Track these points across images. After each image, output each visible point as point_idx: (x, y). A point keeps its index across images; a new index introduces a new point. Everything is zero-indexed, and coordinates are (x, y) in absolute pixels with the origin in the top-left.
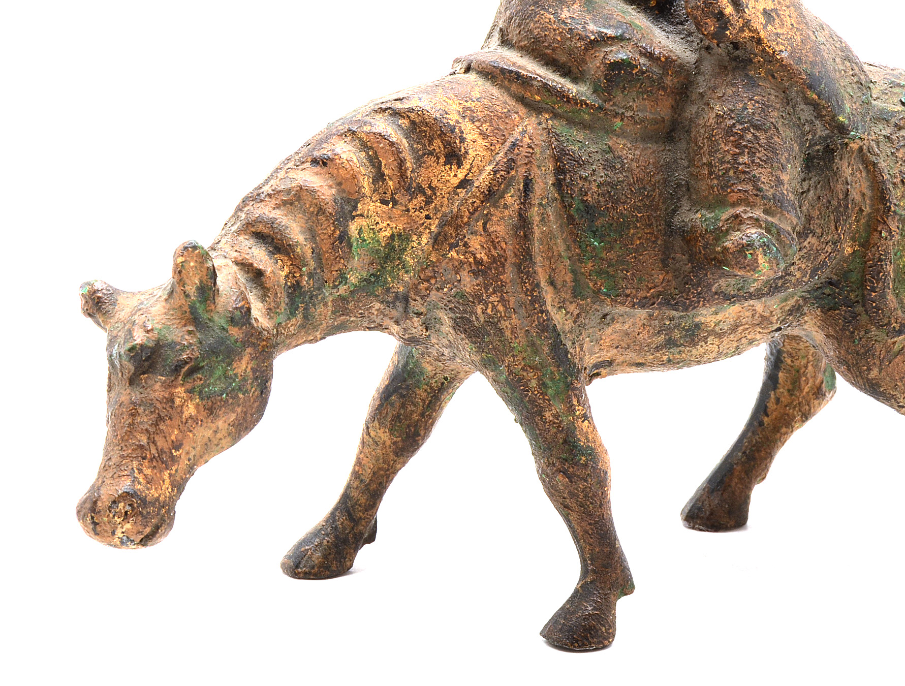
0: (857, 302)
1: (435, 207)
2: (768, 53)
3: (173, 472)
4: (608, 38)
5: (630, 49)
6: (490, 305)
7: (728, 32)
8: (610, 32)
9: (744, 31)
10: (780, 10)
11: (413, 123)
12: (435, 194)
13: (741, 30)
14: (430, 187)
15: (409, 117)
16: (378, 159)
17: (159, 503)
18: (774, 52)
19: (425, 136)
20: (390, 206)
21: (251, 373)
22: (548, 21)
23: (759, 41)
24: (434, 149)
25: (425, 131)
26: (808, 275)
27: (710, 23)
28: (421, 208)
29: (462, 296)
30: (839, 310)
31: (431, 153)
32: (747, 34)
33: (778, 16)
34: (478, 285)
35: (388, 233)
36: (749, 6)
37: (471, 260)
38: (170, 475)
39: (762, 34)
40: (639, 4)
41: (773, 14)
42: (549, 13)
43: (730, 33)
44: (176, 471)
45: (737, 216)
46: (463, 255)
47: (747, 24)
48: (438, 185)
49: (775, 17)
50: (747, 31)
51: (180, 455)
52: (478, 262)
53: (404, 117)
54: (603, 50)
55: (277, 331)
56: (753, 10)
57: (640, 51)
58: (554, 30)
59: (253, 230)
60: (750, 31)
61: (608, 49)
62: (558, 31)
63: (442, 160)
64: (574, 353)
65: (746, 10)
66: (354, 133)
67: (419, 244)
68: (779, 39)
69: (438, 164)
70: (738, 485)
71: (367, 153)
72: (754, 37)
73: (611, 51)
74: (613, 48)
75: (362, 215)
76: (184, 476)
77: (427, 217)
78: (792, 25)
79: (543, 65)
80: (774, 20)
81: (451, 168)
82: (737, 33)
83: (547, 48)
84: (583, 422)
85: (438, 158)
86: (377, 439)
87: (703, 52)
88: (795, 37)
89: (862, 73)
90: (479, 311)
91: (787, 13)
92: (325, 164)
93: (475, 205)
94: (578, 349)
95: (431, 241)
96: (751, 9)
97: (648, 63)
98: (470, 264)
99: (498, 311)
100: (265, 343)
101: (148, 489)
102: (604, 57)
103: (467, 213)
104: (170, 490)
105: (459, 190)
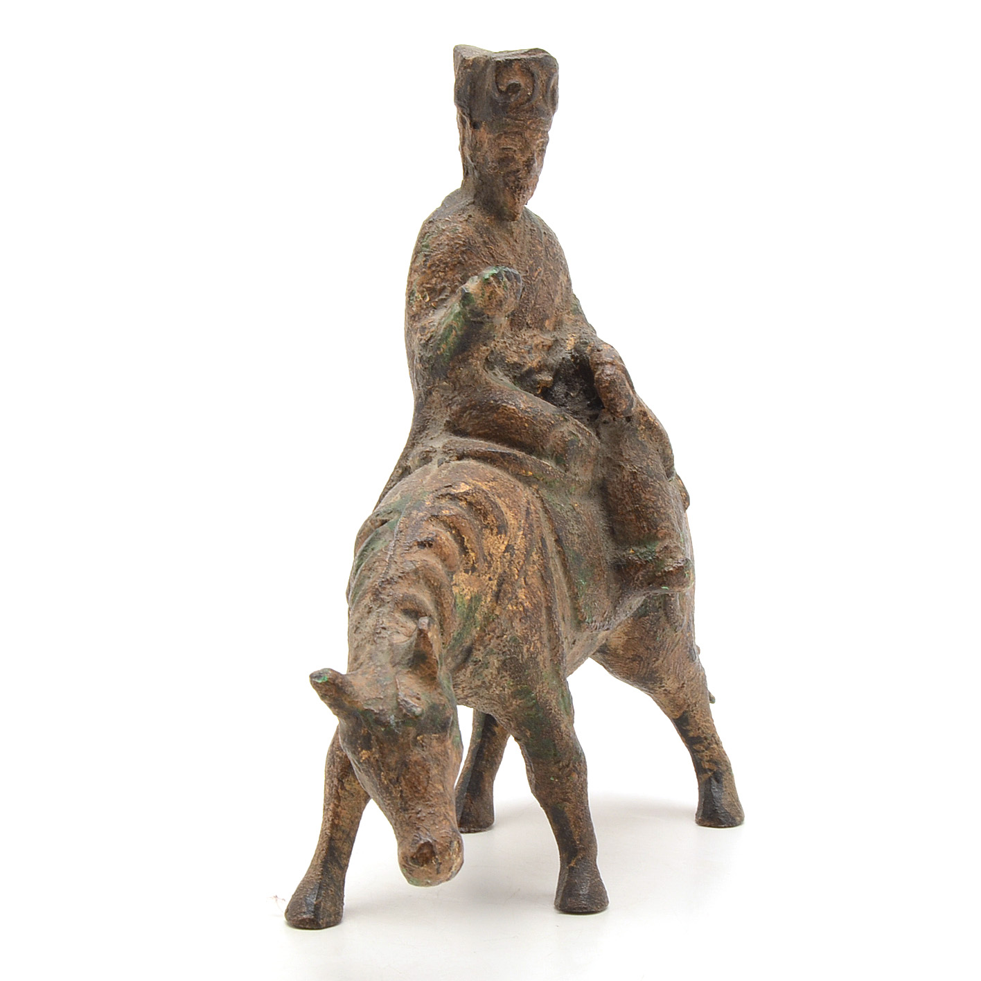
0: (660, 607)
1: (494, 571)
2: (650, 422)
6: (533, 644)
7: (633, 409)
9: (637, 407)
11: (470, 504)
12: (492, 559)
14: (489, 554)
15: (466, 499)
16: (461, 536)
18: (654, 421)
19: (480, 513)
20: (470, 573)
23: (645, 414)
24: (488, 523)
25: (480, 509)
27: (624, 403)
28: (486, 572)
29: (515, 640)
30: (649, 615)
31: (486, 527)
34: (526, 629)
35: (469, 597)
37: (521, 609)
45: (667, 547)
46: (516, 606)
47: (638, 401)
48: (494, 552)
50: (639, 407)
52: (525, 610)
53: (461, 500)
54: (560, 430)
59: (402, 608)
63: (495, 531)
66: (437, 517)
67: (485, 602)
69: (492, 534)
71: (451, 533)
72: (642, 410)
75: (455, 584)
77: (490, 579)
81: (501, 537)
85: (492, 530)
87: (601, 426)
90: (525, 650)
92: (430, 545)
93: (521, 564)
95: (494, 598)
98: (520, 611)
99: (537, 648)
103: (517, 572)
105: (506, 554)
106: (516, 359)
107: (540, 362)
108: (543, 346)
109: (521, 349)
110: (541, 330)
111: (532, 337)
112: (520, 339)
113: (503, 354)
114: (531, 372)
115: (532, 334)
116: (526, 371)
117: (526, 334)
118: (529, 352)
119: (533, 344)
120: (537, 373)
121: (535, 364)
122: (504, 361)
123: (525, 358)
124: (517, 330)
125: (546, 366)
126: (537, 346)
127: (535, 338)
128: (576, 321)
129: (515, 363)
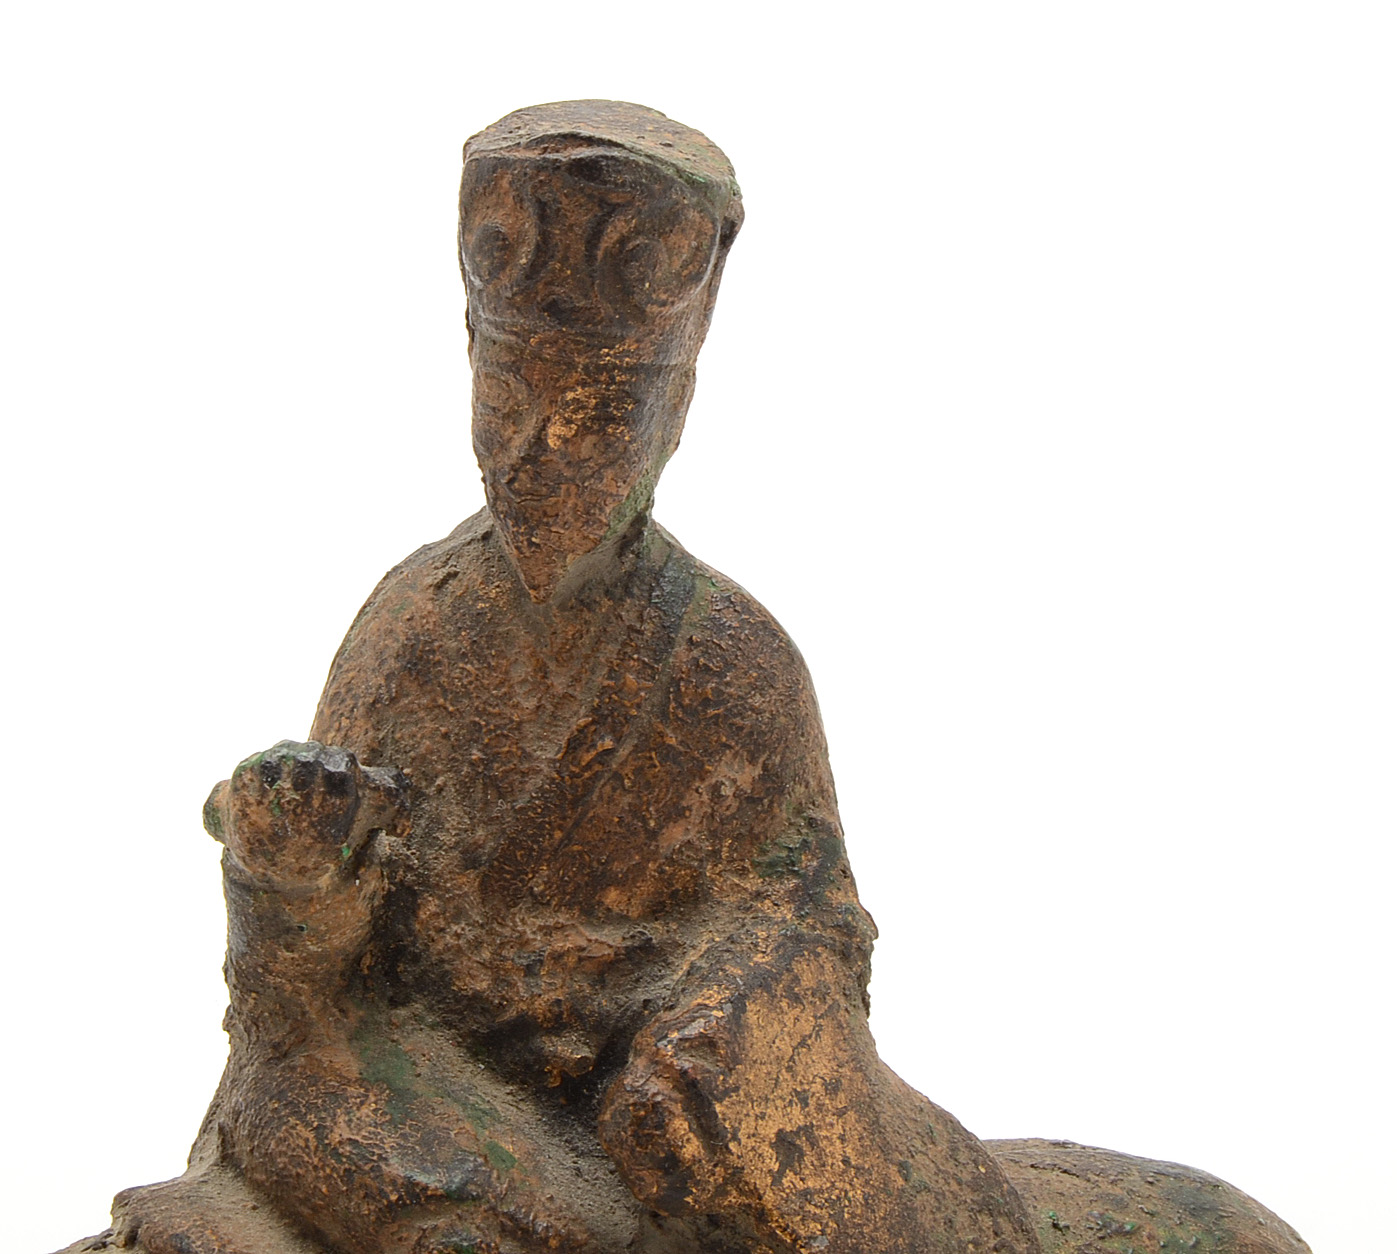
2: (783, 1241)
4: (428, 1198)
5: (478, 1221)
7: (689, 1199)
8: (432, 1180)
9: (727, 1193)
10: (819, 1127)
13: (721, 1191)
18: (795, 1241)
22: (302, 1144)
23: (762, 1215)
27: (649, 1180)
32: (733, 1198)
33: (813, 1144)
36: (740, 1135)
39: (769, 1198)
40: (523, 1082)
41: (802, 1142)
42: (307, 1124)
43: (695, 1201)
47: (735, 1176)
49: (806, 1148)
50: (734, 1193)
54: (418, 1224)
56: (751, 1143)
57: (502, 1224)
58: (315, 1168)
60: (741, 1192)
61: (428, 1224)
62: (321, 1174)
65: (732, 1146)
68: (810, 1208)
72: (749, 1205)
73: (435, 1228)
74: (441, 1222)
78: (846, 1161)
79: (296, 1237)
80: (802, 1155)
82: (712, 1199)
83: (304, 1201)
87: (647, 1222)
88: (850, 1194)
89: (1020, 1235)
91: (838, 1129)
96: (744, 1141)
102: (418, 1242)
106: (482, 984)
107: (558, 1002)
108: (580, 959)
109: (505, 959)
110: (583, 911)
111: (547, 931)
112: (507, 932)
113: (447, 967)
114: (525, 1027)
115: (551, 922)
116: (508, 1023)
117: (528, 924)
118: (529, 971)
119: (549, 949)
120: (549, 1032)
121: (540, 1006)
122: (447, 986)
123: (511, 985)
124: (501, 906)
125: (580, 1017)
126: (558, 957)
127: (557, 935)
128: (758, 895)
129: (477, 996)
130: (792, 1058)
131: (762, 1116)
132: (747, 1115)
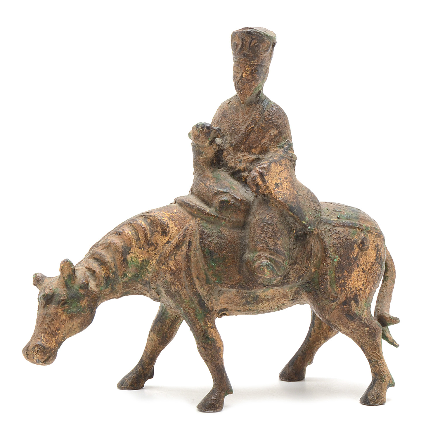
0: (318, 289)
1: (158, 250)
2: (275, 198)
3: (56, 338)
4: (220, 192)
5: (228, 196)
6: (176, 286)
7: (260, 191)
8: (221, 190)
9: (266, 190)
10: (283, 183)
11: (151, 220)
12: (158, 246)
13: (265, 190)
14: (156, 243)
15: (150, 219)
16: (138, 233)
17: (50, 349)
18: (276, 198)
19: (155, 225)
20: (142, 250)
21: (87, 306)
22: (202, 186)
23: (271, 194)
24: (158, 230)
25: (155, 224)
26: (297, 279)
27: (254, 188)
28: (153, 251)
29: (167, 282)
30: (312, 292)
31: (157, 231)
32: (267, 191)
33: (281, 185)
34: (172, 278)
35: (141, 259)
36: (268, 182)
37: (170, 269)
38: (55, 339)
39: (273, 192)
40: (239, 180)
41: (279, 185)
42: (203, 183)
43: (261, 191)
44: (58, 338)
45: (260, 255)
46: (167, 267)
47: (267, 188)
48: (159, 243)
49: (280, 186)
50: (267, 190)
51: (59, 333)
52: (172, 270)
53: (149, 219)
54: (218, 196)
55: (100, 292)
56: (271, 183)
57: (232, 197)
58: (204, 189)
59: (94, 257)
60: (268, 190)
61: (220, 196)
62: (204, 190)
63: (160, 234)
64: (208, 304)
65: (267, 183)
66: (131, 224)
67: (152, 263)
68: (279, 194)
69: (159, 235)
70: (299, 364)
71: (135, 231)
72: (269, 193)
73: (221, 197)
74: (222, 196)
75: (132, 253)
76: (61, 341)
77: (155, 254)
78: (287, 189)
79: (201, 201)
80: (279, 186)
81: (163, 237)
82: (264, 191)
83: (202, 195)
84: (211, 329)
85: (159, 233)
86: (152, 338)
87: (255, 197)
88: (287, 193)
89: (318, 206)
90: (173, 288)
91: (286, 184)
92: (120, 234)
93: (171, 250)
94: (210, 303)
95: (156, 262)
96: (269, 183)
97: (234, 201)
98: (169, 270)
99: (179, 288)
100: (93, 296)
101: (46, 344)
102: (219, 199)
103: (168, 253)
104: (55, 345)
105: (166, 245)
106: (233, 165)
107: (244, 167)
108: (248, 160)
109: (236, 160)
110: (249, 153)
111: (243, 156)
112: (237, 156)
113: (227, 162)
114: (239, 171)
115: (244, 154)
116: (236, 171)
117: (240, 155)
118: (240, 162)
119: (243, 159)
120: (243, 172)
121: (241, 168)
122: (227, 165)
123: (237, 165)
124: (236, 152)
125: (248, 169)
126: (244, 160)
127: (245, 157)
128: (277, 151)
129: (232, 167)
130: (279, 173)
131: (273, 180)
132: (270, 179)
